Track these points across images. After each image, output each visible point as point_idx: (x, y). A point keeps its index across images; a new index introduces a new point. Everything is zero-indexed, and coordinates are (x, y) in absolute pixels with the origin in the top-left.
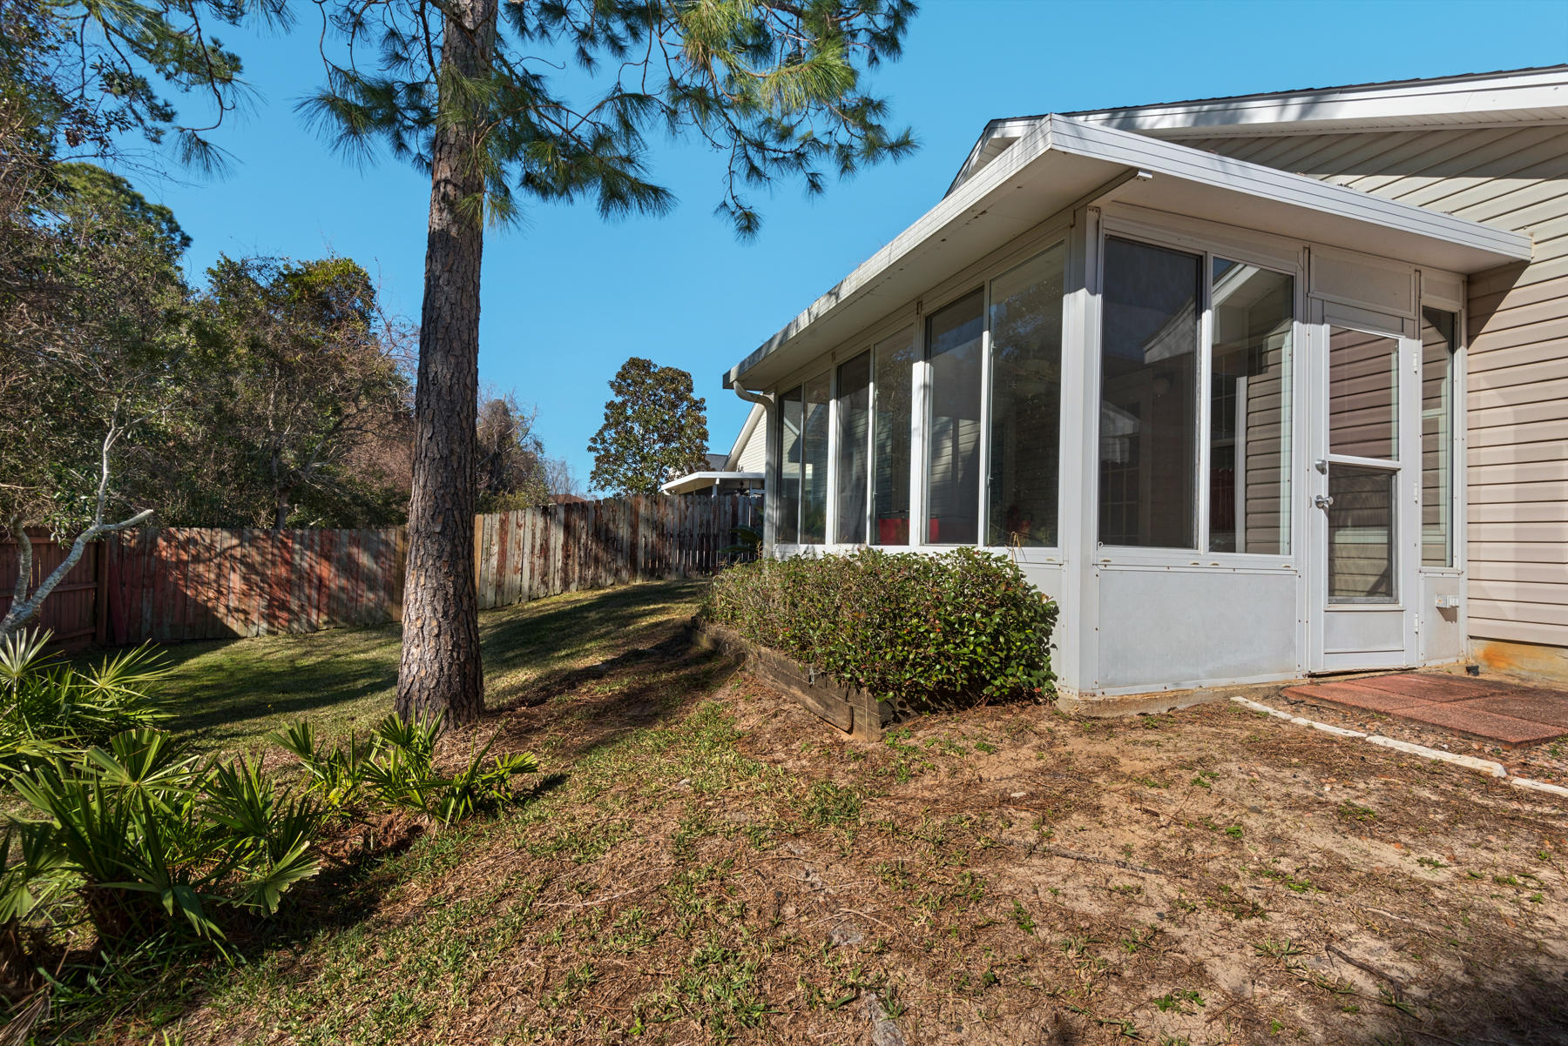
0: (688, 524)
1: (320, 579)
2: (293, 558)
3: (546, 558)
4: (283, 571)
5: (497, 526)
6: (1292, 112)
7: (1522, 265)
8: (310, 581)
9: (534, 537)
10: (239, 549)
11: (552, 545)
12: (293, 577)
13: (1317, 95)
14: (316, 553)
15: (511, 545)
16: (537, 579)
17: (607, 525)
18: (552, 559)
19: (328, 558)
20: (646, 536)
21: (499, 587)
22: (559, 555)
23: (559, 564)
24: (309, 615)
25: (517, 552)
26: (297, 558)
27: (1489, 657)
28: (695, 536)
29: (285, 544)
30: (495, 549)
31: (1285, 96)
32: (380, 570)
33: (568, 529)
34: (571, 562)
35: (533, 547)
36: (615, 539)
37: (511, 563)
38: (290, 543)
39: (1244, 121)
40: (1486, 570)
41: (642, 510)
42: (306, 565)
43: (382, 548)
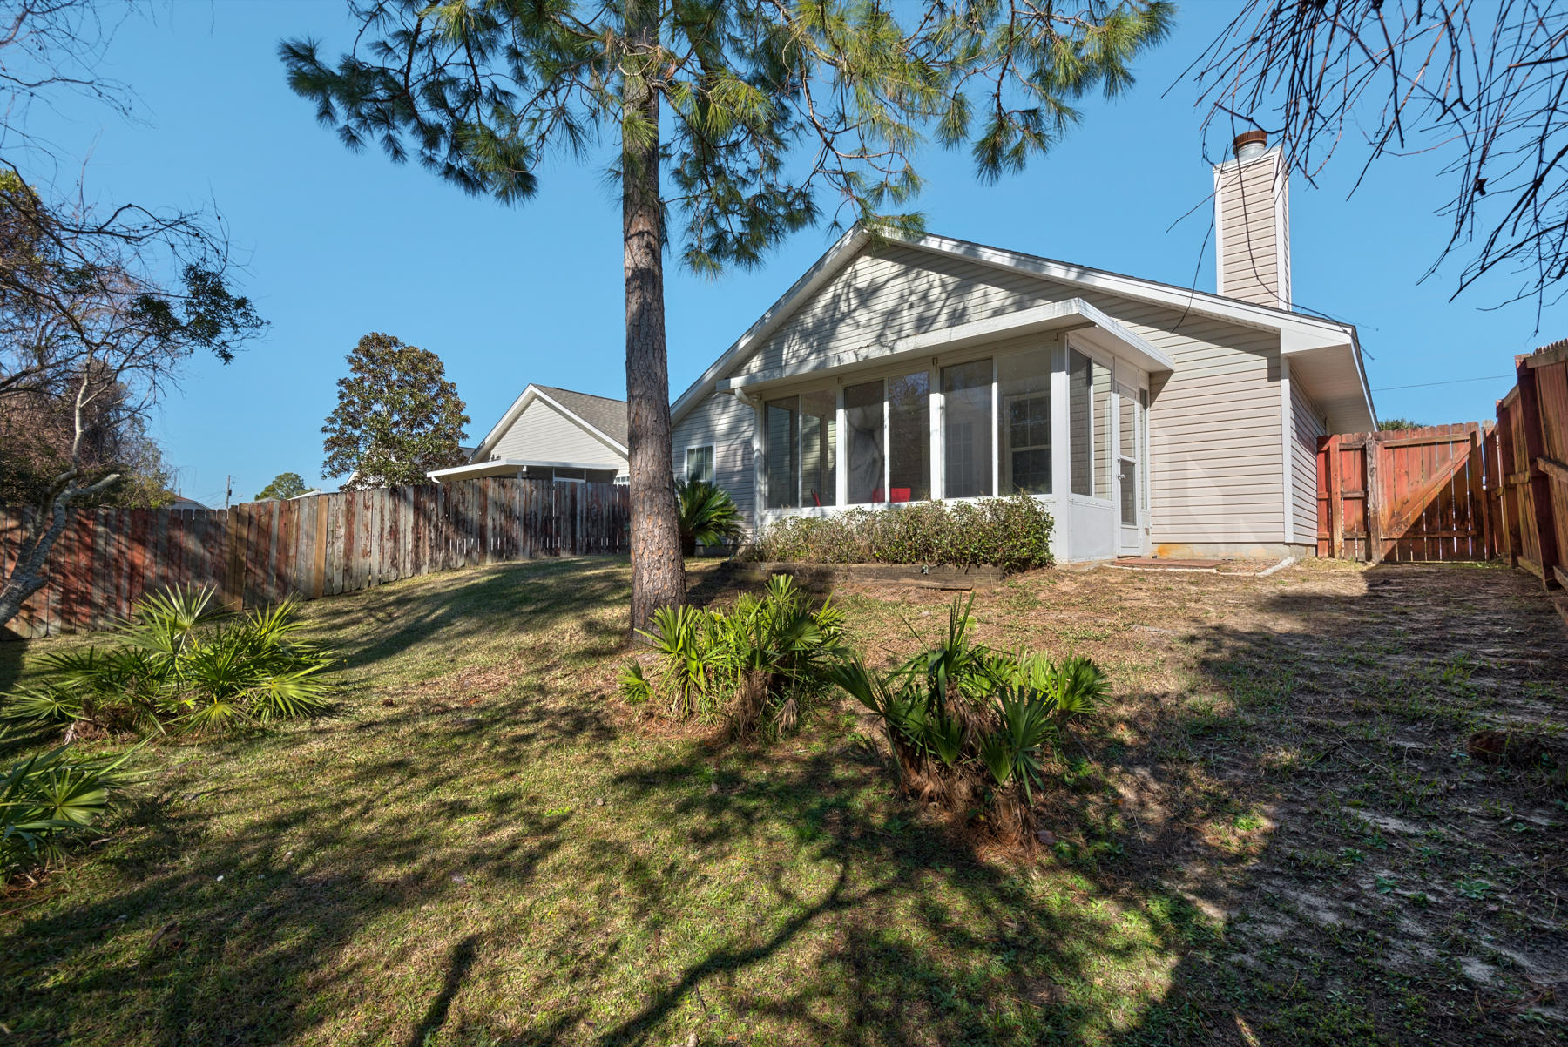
0: (533, 508)
1: (133, 566)
2: (94, 542)
3: (396, 541)
4: (83, 560)
5: (344, 507)
6: (1072, 275)
7: (1170, 372)
8: (119, 569)
9: (382, 520)
10: (19, 532)
11: (402, 528)
12: (97, 565)
13: (1084, 270)
14: (127, 536)
15: (358, 527)
16: (388, 560)
17: (457, 507)
18: (402, 542)
19: (142, 543)
20: (493, 519)
21: (347, 571)
22: (410, 537)
23: (410, 547)
24: (118, 608)
25: (364, 534)
26: (101, 542)
27: (1159, 551)
28: (539, 518)
29: (84, 527)
30: (342, 531)
31: (1069, 265)
32: (208, 555)
33: (418, 509)
34: (421, 544)
35: (382, 529)
36: (465, 521)
37: (360, 545)
38: (91, 524)
39: (1046, 273)
40: (1158, 511)
41: (490, 492)
42: (114, 551)
43: (211, 530)
